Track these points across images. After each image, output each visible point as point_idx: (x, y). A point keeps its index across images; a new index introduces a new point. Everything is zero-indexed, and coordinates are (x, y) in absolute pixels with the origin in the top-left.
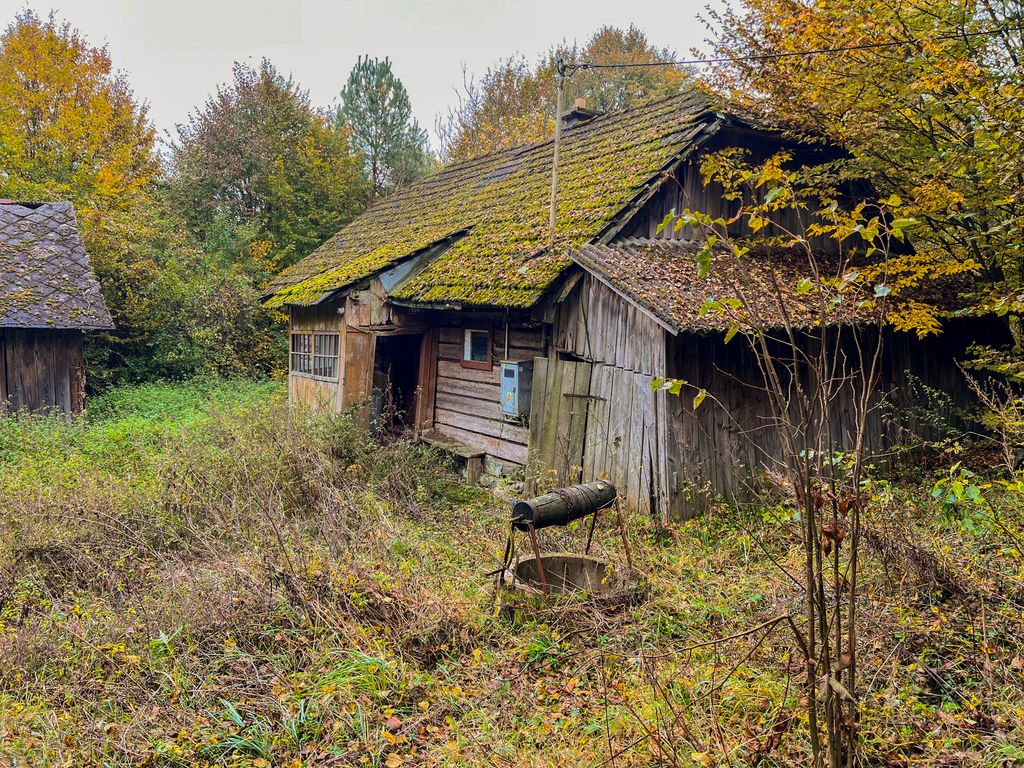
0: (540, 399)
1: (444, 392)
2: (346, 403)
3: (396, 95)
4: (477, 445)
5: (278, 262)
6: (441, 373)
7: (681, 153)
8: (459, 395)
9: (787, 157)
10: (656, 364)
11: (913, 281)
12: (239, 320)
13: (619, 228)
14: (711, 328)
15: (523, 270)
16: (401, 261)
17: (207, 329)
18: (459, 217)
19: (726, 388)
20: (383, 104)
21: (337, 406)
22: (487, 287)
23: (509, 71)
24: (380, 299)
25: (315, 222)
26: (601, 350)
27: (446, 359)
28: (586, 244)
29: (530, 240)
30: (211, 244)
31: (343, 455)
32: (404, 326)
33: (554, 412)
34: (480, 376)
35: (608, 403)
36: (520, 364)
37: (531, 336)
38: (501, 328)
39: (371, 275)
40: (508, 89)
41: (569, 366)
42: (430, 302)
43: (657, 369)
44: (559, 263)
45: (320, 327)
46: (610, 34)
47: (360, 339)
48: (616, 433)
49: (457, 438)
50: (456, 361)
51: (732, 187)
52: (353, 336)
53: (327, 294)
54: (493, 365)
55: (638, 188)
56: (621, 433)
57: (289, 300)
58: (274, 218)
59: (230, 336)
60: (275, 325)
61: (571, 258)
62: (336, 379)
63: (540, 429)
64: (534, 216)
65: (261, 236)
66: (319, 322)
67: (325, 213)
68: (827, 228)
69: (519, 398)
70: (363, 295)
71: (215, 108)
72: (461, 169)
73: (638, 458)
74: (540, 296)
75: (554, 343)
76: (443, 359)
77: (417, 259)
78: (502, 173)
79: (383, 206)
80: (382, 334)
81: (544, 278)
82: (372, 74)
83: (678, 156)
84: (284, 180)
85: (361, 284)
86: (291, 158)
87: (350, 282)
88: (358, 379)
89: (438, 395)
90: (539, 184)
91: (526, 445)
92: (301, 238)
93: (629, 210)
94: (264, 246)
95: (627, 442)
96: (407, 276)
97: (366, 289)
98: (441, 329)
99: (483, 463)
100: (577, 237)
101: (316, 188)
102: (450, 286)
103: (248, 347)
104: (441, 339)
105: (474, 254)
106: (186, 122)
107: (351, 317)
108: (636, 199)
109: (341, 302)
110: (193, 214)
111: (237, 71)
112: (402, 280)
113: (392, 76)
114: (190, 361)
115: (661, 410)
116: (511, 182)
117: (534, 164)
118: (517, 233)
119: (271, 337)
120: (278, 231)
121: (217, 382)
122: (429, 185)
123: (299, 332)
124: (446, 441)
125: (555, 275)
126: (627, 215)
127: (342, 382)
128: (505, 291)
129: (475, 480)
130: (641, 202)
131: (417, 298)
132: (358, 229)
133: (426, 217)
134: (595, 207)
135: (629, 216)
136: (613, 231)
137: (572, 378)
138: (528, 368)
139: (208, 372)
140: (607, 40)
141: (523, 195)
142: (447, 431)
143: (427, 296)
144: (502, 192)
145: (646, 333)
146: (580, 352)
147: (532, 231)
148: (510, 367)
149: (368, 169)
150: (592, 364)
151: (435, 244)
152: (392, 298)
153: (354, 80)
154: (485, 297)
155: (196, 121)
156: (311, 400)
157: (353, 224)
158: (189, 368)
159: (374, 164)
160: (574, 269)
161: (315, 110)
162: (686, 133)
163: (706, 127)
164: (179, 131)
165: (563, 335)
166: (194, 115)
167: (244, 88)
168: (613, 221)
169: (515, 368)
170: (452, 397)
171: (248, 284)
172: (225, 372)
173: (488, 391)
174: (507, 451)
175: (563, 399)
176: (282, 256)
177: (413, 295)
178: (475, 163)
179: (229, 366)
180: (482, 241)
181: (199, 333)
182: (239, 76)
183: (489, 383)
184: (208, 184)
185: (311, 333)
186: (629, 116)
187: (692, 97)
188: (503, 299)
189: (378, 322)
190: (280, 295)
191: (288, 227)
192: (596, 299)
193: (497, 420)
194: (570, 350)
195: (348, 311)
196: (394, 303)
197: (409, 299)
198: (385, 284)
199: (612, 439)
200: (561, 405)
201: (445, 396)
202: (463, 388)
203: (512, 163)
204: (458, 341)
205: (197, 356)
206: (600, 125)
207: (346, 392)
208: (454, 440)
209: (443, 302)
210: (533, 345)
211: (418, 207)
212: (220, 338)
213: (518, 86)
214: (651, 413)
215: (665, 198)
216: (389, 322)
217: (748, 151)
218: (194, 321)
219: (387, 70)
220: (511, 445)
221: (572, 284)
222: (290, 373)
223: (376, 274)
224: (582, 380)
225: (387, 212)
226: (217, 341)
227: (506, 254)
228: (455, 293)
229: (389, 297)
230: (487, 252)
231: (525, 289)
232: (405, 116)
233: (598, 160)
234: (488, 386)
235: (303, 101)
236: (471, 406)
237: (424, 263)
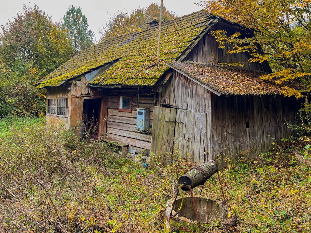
0: (156, 123)
1: (111, 121)
2: (71, 126)
3: (83, 20)
4: (124, 141)
5: (40, 76)
6: (109, 113)
7: (205, 29)
8: (117, 122)
9: (239, 34)
10: (207, 108)
11: (287, 79)
12: (25, 96)
13: (185, 56)
14: (232, 93)
15: (147, 72)
16: (94, 69)
17: (13, 99)
18: (114, 55)
19: (230, 118)
20: (79, 22)
21: (68, 127)
22: (132, 78)
23: (122, 15)
24: (85, 84)
25: (54, 62)
26: (181, 103)
27: (112, 108)
28: (174, 61)
29: (148, 61)
30: (14, 68)
31: (70, 147)
32: (95, 95)
33: (162, 128)
34: (126, 114)
35: (184, 124)
36: (145, 109)
37: (149, 98)
38: (135, 95)
39: (82, 75)
40: (121, 21)
41: (167, 109)
42: (107, 85)
43: (207, 110)
44: (163, 69)
45: (60, 96)
46: (154, 5)
47: (77, 100)
48: (188, 136)
49: (116, 139)
50: (115, 109)
51: (222, 44)
52: (74, 99)
53: (64, 82)
54: (132, 110)
55: (191, 41)
56: (191, 136)
57: (47, 85)
58: (38, 60)
59: (22, 102)
60: (39, 98)
61: (169, 66)
62: (67, 116)
63: (156, 135)
64: (147, 53)
65: (34, 66)
66: (59, 94)
67: (58, 59)
68: (257, 60)
69: (145, 123)
70: (78, 83)
71: (16, 20)
72: (111, 41)
73: (199, 146)
74: (157, 81)
75: (160, 101)
76: (110, 108)
77: (100, 69)
78: (128, 41)
79: (81, 54)
80: (86, 98)
81: (158, 75)
82: (75, 12)
83: (205, 30)
84: (42, 46)
85: (78, 78)
86: (45, 39)
87: (72, 77)
88: (76, 116)
89: (108, 122)
90: (145, 43)
91: (150, 142)
92: (49, 67)
93: (188, 49)
94: (35, 70)
95: (193, 140)
96: (96, 76)
97: (79, 80)
98: (109, 96)
99: (128, 148)
100: (169, 59)
101: (54, 50)
102: (116, 78)
103: (29, 106)
104: (109, 101)
105: (124, 67)
106: (5, 24)
107: (73, 91)
108: (190, 45)
109: (69, 85)
110: (7, 57)
111: (25, 8)
112: (94, 77)
113: (82, 13)
114: (5, 111)
115: (209, 127)
116: (133, 43)
117: (141, 37)
118: (141, 59)
119: (38, 102)
120: (40, 64)
121: (17, 118)
122: (99, 47)
123: (51, 98)
124: (112, 140)
125: (162, 73)
126: (187, 51)
127: (69, 117)
128: (141, 80)
129: (125, 155)
130: (192, 46)
131: (101, 84)
132: (72, 62)
133: (100, 56)
134: (173, 49)
135: (188, 51)
136: (183, 57)
137: (169, 115)
138: (149, 111)
139: (13, 115)
140: (153, 7)
141: (139, 47)
142: (112, 136)
143: (106, 83)
144: (130, 47)
145: (202, 96)
146: (171, 104)
147: (148, 58)
148: (140, 111)
149: (73, 44)
150: (177, 109)
151: (107, 64)
152: (90, 84)
153: (68, 14)
154: (132, 82)
155: (9, 24)
156: (56, 124)
157: (70, 60)
158: (5, 113)
159: (75, 43)
160: (170, 71)
161: (54, 23)
162: (205, 23)
163: (213, 21)
164: (2, 28)
165: (164, 98)
166: (8, 22)
167: (27, 14)
168: (183, 53)
169: (143, 111)
170: (114, 123)
171: (29, 83)
172: (20, 115)
173: (130, 120)
174: (139, 144)
175: (165, 123)
176: (42, 73)
177: (99, 83)
178: (116, 39)
179: (21, 113)
180: (126, 62)
181: (9, 100)
182: (25, 9)
183: (130, 117)
184: (13, 47)
185: (56, 98)
186: (177, 21)
187: (202, 13)
188: (140, 83)
189: (84, 93)
190: (43, 84)
191: (44, 63)
192: (179, 83)
193: (135, 132)
194: (167, 103)
195: (72, 89)
196: (91, 86)
197: (98, 84)
198: (87, 78)
199: (187, 139)
200: (165, 125)
201: (111, 123)
202: (119, 119)
203: (132, 38)
204: (117, 101)
205: (8, 109)
206: (165, 24)
207: (71, 121)
208: (115, 140)
209: (113, 85)
210: (150, 102)
211: (95, 53)
212: (18, 102)
213: (124, 20)
214: (204, 128)
215: (198, 47)
216: (89, 93)
217: (225, 31)
218: (7, 96)
219: (80, 11)
220: (140, 142)
221: (169, 77)
222: (47, 114)
223: (84, 74)
224: (173, 115)
225: (83, 56)
226: (17, 103)
227: (138, 66)
228: (118, 81)
229: (89, 84)
230: (129, 66)
231: (150, 78)
232: (86, 27)
233: (169, 34)
234: (130, 119)
235: (49, 20)
236: (122, 126)
237: (103, 71)
